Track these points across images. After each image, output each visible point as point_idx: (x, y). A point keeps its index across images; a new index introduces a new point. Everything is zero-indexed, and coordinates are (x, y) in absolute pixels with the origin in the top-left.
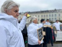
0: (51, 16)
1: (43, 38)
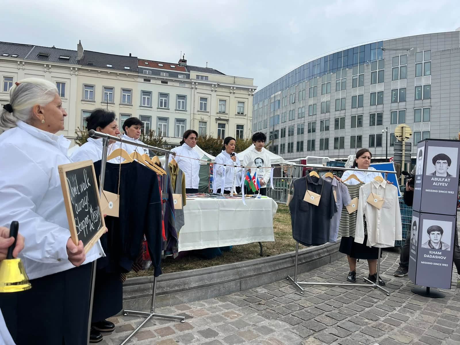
0: (155, 99)
1: (103, 230)
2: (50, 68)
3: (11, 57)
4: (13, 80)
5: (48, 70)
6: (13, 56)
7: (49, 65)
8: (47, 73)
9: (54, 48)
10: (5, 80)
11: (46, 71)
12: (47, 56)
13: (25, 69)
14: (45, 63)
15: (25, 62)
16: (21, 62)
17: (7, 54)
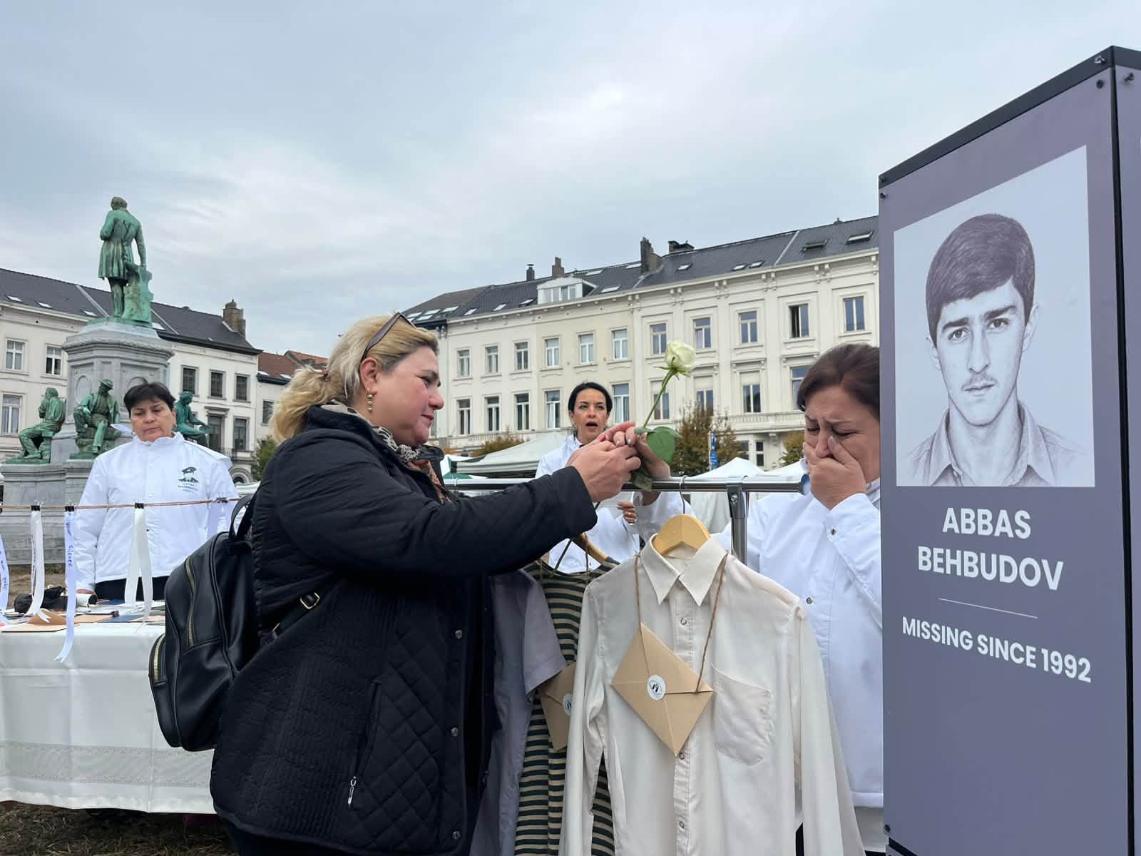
2: (828, 271)
3: (750, 268)
4: (757, 316)
5: (824, 275)
6: (754, 265)
7: (824, 264)
8: (822, 282)
9: (838, 223)
10: (742, 319)
11: (820, 280)
12: (822, 246)
13: (776, 287)
14: (816, 262)
15: (776, 273)
16: (768, 274)
17: (741, 265)
